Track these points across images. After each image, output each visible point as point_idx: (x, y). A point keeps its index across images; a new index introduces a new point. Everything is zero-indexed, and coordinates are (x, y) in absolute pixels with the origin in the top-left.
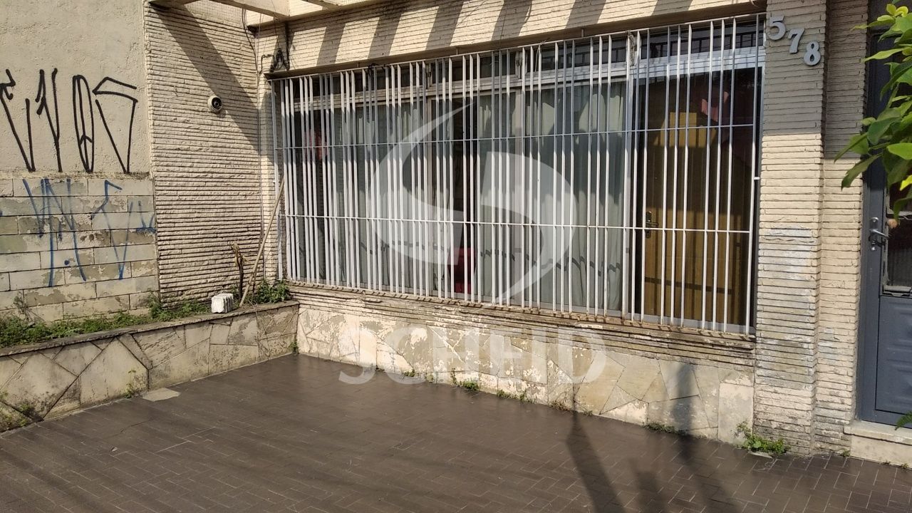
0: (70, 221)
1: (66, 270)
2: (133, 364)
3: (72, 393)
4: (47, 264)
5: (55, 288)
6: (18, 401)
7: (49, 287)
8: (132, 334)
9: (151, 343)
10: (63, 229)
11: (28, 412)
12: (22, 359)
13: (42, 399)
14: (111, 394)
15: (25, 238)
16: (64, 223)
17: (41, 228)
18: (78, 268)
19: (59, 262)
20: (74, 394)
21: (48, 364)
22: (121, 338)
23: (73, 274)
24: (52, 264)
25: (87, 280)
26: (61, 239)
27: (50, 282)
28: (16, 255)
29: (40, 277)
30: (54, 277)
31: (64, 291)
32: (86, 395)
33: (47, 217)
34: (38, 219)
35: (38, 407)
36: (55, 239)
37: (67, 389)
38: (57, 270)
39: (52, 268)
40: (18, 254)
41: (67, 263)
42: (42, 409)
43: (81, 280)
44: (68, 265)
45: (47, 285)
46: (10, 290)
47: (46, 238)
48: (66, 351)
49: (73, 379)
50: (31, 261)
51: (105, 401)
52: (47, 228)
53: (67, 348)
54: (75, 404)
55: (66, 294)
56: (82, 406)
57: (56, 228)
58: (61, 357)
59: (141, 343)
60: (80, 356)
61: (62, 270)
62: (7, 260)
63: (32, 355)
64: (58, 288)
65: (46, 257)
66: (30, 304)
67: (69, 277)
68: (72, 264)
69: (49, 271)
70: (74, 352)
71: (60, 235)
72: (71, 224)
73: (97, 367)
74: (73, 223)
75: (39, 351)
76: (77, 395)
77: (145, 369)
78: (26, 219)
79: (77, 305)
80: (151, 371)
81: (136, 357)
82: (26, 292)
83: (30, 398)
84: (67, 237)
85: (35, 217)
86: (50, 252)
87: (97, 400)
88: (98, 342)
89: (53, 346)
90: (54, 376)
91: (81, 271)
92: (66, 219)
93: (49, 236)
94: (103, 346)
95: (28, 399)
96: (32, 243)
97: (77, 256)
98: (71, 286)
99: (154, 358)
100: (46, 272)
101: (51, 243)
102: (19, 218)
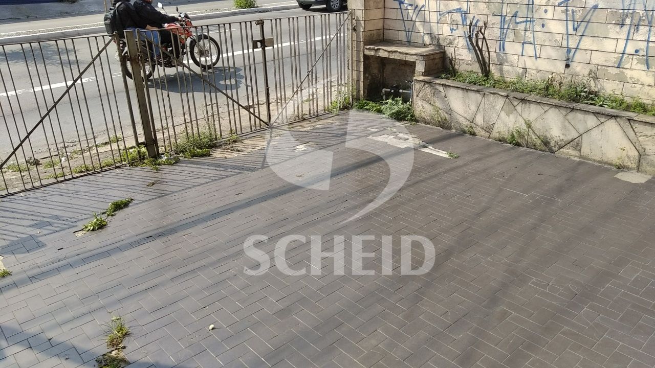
0: (650, 17)
1: (635, 57)
2: (626, 144)
3: (576, 144)
4: (620, 49)
5: (622, 70)
6: (541, 134)
7: (617, 67)
8: (629, 120)
9: (646, 133)
10: (642, 23)
11: (546, 143)
12: (546, 108)
13: (556, 139)
14: (605, 159)
15: (610, 26)
16: (644, 18)
17: (624, 20)
18: (645, 58)
19: (630, 49)
20: (577, 146)
21: (561, 118)
22: (618, 119)
23: (639, 62)
24: (624, 50)
25: (650, 69)
26: (638, 31)
27: (619, 64)
28: (600, 38)
29: (613, 58)
30: (623, 61)
31: (628, 73)
32: (585, 150)
33: (631, 11)
34: (623, 12)
35: (552, 144)
36: (632, 31)
37: (572, 140)
38: (627, 56)
39: (623, 54)
40: (602, 38)
41: (637, 51)
42: (555, 147)
43: (645, 68)
44: (637, 54)
45: (616, 66)
46: (589, 63)
47: (626, 29)
48: (574, 113)
49: (577, 135)
50: (609, 45)
51: (599, 162)
52: (628, 21)
53: (575, 111)
54: (577, 153)
55: (628, 76)
56: (580, 157)
57: (635, 22)
58: (571, 116)
59: (636, 130)
60: (584, 120)
61: (631, 56)
62: (593, 41)
63: (552, 107)
64: (624, 70)
65: (622, 44)
66: (600, 77)
67: (635, 63)
68: (641, 53)
69: (621, 55)
70: (579, 116)
71: (637, 28)
72: (650, 19)
73: (595, 133)
74: (652, 19)
75: (556, 106)
76: (579, 148)
77: (637, 154)
78: (614, 11)
79: (635, 87)
80: (642, 157)
81: (630, 140)
82: (599, 67)
83: (548, 136)
84: (643, 30)
85: (621, 11)
86: (626, 40)
87: (593, 158)
88: (599, 115)
89: (565, 106)
90: (564, 127)
91: (647, 60)
92: (647, 15)
93: (628, 27)
94: (603, 120)
95: (547, 136)
96: (614, 31)
97: (647, 47)
98: (636, 71)
99: (648, 148)
100: (617, 55)
101: (629, 33)
102: (609, 10)
